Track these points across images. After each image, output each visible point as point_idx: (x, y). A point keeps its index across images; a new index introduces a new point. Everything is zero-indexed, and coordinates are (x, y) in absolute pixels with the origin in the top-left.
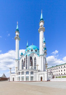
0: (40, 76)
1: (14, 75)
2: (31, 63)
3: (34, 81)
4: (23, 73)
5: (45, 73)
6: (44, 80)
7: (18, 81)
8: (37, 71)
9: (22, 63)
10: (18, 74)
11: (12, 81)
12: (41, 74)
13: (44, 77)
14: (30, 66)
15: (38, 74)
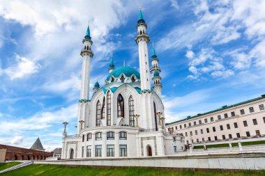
0: (146, 143)
2: (119, 109)
3: (129, 157)
4: (99, 136)
5: (158, 135)
6: (156, 154)
7: (85, 157)
8: (137, 131)
9: (97, 110)
10: (86, 138)
11: (68, 157)
12: (148, 138)
13: (156, 146)
14: (118, 116)
15: (140, 139)
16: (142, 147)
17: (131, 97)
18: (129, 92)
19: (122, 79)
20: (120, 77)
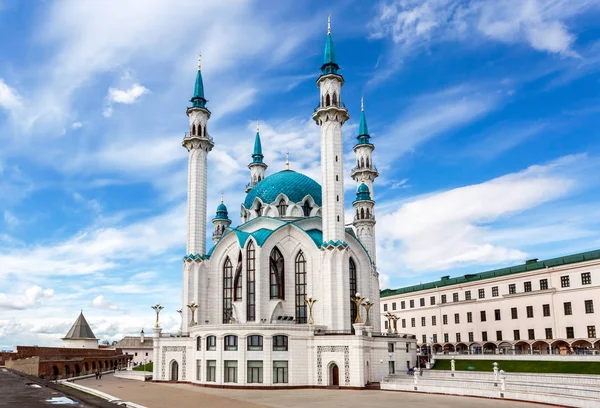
0: (327, 358)
1: (175, 349)
3: (290, 384)
4: (232, 343)
5: (354, 343)
6: (347, 380)
7: (203, 380)
8: (311, 333)
10: (203, 343)
11: (168, 377)
12: (333, 349)
13: (347, 365)
14: (271, 297)
15: (316, 350)
16: (320, 365)
17: (300, 253)
18: (296, 242)
19: (282, 207)
20: (277, 201)
